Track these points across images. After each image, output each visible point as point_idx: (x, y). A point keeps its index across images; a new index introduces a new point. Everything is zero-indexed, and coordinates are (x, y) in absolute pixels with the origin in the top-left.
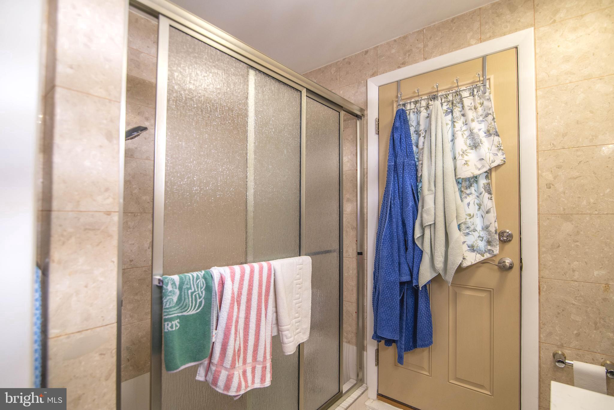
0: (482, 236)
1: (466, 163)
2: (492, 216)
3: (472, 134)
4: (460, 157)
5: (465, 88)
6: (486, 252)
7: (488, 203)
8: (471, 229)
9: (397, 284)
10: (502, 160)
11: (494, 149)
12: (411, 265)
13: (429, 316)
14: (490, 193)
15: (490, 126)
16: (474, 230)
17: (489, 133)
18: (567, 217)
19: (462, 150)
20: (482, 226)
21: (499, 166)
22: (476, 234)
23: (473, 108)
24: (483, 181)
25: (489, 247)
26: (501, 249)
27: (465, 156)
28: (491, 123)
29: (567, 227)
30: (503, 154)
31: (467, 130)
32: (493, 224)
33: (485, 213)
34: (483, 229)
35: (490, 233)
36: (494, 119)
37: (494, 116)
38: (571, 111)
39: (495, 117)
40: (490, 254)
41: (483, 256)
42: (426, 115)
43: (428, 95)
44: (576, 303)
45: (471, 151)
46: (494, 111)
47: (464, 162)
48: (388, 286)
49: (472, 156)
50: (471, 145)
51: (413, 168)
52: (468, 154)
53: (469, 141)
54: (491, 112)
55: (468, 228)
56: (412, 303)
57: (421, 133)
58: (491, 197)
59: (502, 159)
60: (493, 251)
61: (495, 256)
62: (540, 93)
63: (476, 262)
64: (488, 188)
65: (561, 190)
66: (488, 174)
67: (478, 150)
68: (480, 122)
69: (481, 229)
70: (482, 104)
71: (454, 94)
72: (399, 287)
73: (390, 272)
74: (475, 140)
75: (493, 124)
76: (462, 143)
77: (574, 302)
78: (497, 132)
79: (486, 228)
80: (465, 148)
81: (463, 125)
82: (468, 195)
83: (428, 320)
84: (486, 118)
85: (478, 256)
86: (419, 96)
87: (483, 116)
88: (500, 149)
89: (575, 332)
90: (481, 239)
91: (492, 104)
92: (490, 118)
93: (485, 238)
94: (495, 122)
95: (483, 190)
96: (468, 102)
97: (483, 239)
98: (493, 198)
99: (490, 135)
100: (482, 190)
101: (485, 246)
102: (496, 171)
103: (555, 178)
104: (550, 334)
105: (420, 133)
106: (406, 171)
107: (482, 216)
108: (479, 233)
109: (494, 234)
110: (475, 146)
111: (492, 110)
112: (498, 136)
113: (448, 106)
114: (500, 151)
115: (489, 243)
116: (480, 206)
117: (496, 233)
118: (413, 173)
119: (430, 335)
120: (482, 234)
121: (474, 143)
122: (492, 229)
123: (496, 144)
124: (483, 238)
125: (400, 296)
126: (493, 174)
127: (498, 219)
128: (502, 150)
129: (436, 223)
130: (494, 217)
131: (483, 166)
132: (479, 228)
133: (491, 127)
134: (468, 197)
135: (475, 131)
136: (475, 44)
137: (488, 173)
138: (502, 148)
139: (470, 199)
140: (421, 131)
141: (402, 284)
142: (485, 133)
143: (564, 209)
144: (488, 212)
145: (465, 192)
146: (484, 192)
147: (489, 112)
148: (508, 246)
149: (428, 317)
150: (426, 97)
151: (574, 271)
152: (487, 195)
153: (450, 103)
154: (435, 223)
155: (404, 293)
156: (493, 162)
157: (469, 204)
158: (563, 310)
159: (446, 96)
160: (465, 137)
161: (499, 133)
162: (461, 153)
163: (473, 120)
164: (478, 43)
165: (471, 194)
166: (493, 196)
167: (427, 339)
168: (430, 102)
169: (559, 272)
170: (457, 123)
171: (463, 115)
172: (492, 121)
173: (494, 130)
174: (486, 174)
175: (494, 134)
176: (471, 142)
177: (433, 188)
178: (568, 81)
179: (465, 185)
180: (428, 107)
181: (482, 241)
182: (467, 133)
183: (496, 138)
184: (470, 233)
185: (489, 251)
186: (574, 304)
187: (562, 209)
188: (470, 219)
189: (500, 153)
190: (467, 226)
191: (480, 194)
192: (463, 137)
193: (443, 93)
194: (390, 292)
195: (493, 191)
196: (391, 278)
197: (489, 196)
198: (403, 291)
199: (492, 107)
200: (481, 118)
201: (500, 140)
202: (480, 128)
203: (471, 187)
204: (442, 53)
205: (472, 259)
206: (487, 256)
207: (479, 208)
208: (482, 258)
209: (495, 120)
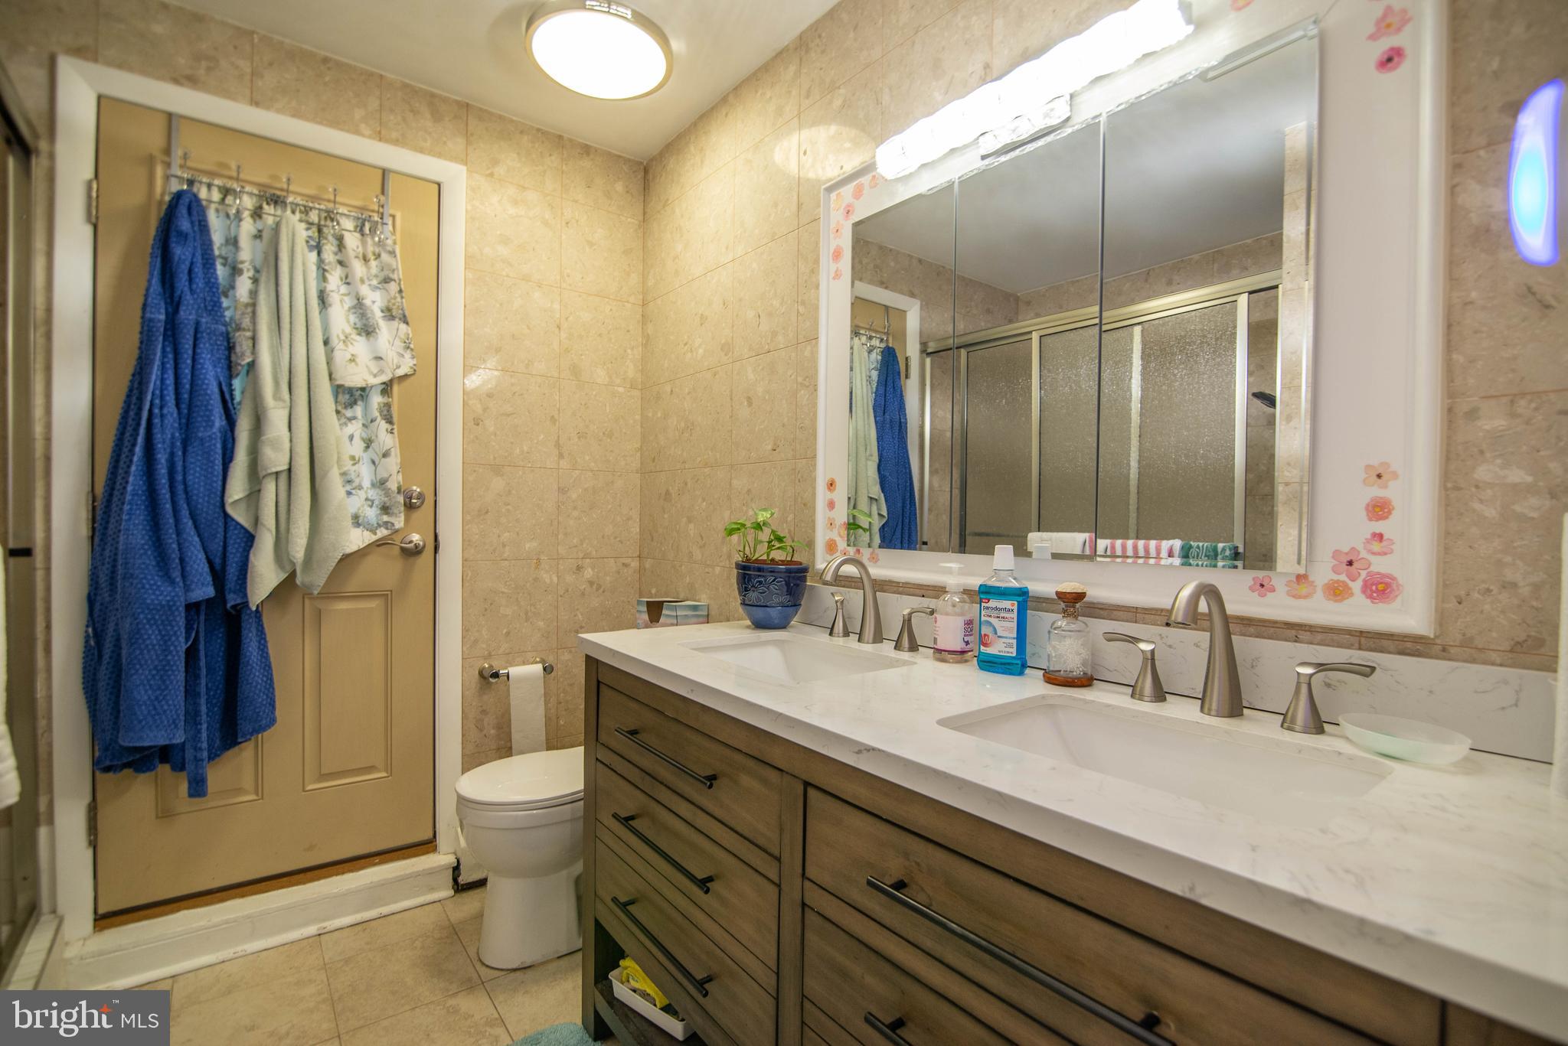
0: (372, 498)
1: (353, 360)
2: (393, 464)
3: (359, 306)
4: (341, 346)
5: (348, 213)
6: (379, 526)
7: (385, 438)
8: (354, 485)
9: (177, 609)
10: (411, 368)
11: (398, 344)
12: (217, 561)
13: (267, 667)
14: (390, 421)
15: (393, 301)
16: (360, 487)
17: (389, 314)
18: (497, 469)
19: (343, 332)
20: (372, 481)
21: (406, 376)
22: (362, 494)
23: (361, 256)
24: (376, 400)
25: (385, 518)
26: (407, 521)
27: (350, 346)
28: (395, 298)
29: (498, 484)
30: (413, 357)
31: (349, 294)
32: (394, 477)
33: (381, 455)
34: (373, 485)
35: (387, 493)
36: (401, 291)
37: (402, 286)
38: (507, 318)
39: (403, 289)
40: (387, 529)
41: (375, 534)
42: (254, 231)
43: (262, 189)
44: (506, 591)
45: (358, 338)
46: (401, 277)
47: (349, 357)
48: (154, 618)
49: (360, 346)
50: (358, 326)
51: (221, 341)
52: (354, 343)
53: (353, 318)
54: (395, 276)
55: (349, 482)
56: (223, 649)
57: (245, 270)
58: (392, 429)
59: (411, 365)
60: (393, 524)
61: (397, 531)
62: (470, 276)
63: (365, 545)
64: (385, 413)
65: (492, 429)
66: (386, 388)
67: (371, 339)
68: (375, 288)
69: (369, 486)
70: (378, 256)
71: (324, 215)
72: (183, 615)
73: (155, 584)
74: (367, 319)
75: (399, 299)
76: (341, 318)
77: (503, 590)
78: (405, 316)
79: (381, 484)
80: (348, 330)
81: (340, 283)
82: (350, 419)
83: (264, 676)
84: (386, 285)
85: (367, 534)
86: (237, 179)
87: (380, 279)
88: (408, 347)
89: (505, 631)
90: (370, 503)
91: (398, 263)
92: (393, 287)
93: (376, 503)
94: (402, 297)
95: (378, 414)
96: (352, 241)
97: (373, 503)
98: (395, 431)
99: (392, 318)
100: (376, 414)
101: (377, 516)
102: (399, 383)
103: (485, 410)
104: (476, 641)
105: (241, 266)
106: (204, 344)
107: (373, 462)
108: (366, 492)
109: (395, 494)
110: (367, 330)
111: (398, 275)
112: (407, 323)
113: (310, 233)
114: (409, 351)
115: (385, 509)
116: (368, 443)
117: (399, 492)
118: (222, 353)
119: (270, 704)
120: (373, 494)
121: (365, 325)
122: (393, 485)
123: (403, 337)
124: (373, 501)
125: (187, 639)
126: (396, 388)
127: (403, 468)
128: (412, 350)
129: (292, 469)
130: (397, 464)
131: (381, 371)
132: (366, 484)
133: (394, 304)
134: (349, 424)
135: (367, 302)
136: (370, 137)
137: (387, 385)
138: (412, 346)
139: (355, 428)
140: (242, 262)
141: (192, 608)
142: (382, 311)
143: (495, 458)
144: (385, 455)
145: (344, 415)
146: (379, 418)
147: (391, 276)
148: (416, 515)
149: (264, 669)
150: (256, 191)
151: (504, 546)
152: (384, 425)
153: (315, 229)
154: (289, 470)
155: (197, 632)
156: (398, 367)
157: (351, 438)
158: (491, 604)
159: (306, 210)
160: (346, 307)
161: (409, 320)
162: (342, 337)
163: (362, 281)
164: (374, 139)
165: (355, 418)
166: (395, 427)
167: (265, 716)
168: (265, 206)
169: (487, 550)
170: (331, 274)
171: (340, 263)
172: (397, 295)
173: (400, 311)
174: (383, 386)
175: (400, 319)
176: (357, 320)
177: (287, 396)
178: (504, 273)
179: (343, 401)
180: (260, 217)
181: (371, 506)
182: (349, 302)
183: (403, 326)
184: (353, 491)
185: (386, 524)
186: (503, 593)
187: (492, 457)
188: (354, 465)
189: (408, 355)
190: (348, 478)
191: (372, 421)
192: (343, 307)
193: (299, 200)
194: (157, 632)
195: (395, 419)
196: (160, 598)
197: (389, 427)
198: (195, 626)
199: (397, 269)
200: (375, 282)
201: (410, 332)
202: (375, 301)
203: (355, 407)
204: (296, 114)
205: (356, 539)
206: (382, 532)
207: (368, 447)
208: (374, 538)
209: (404, 295)
